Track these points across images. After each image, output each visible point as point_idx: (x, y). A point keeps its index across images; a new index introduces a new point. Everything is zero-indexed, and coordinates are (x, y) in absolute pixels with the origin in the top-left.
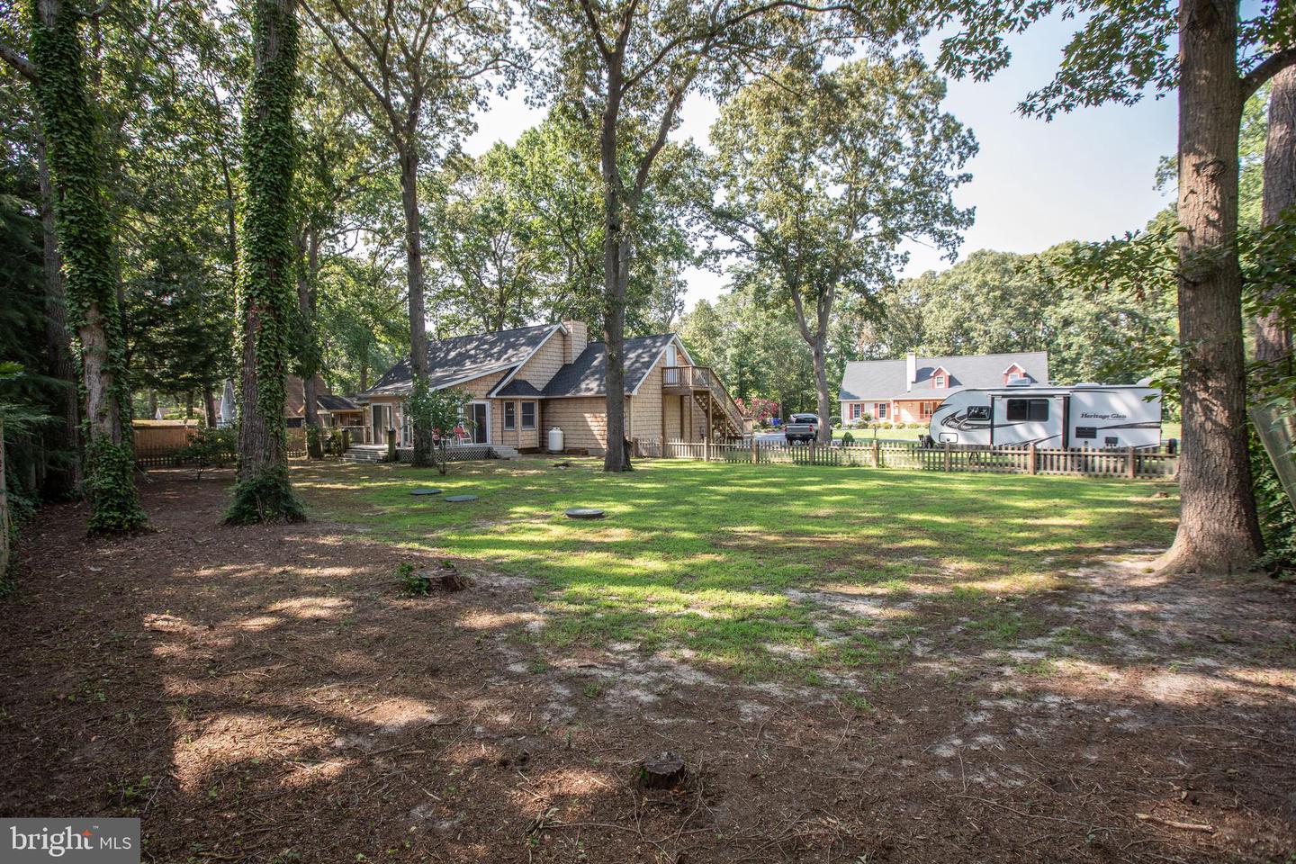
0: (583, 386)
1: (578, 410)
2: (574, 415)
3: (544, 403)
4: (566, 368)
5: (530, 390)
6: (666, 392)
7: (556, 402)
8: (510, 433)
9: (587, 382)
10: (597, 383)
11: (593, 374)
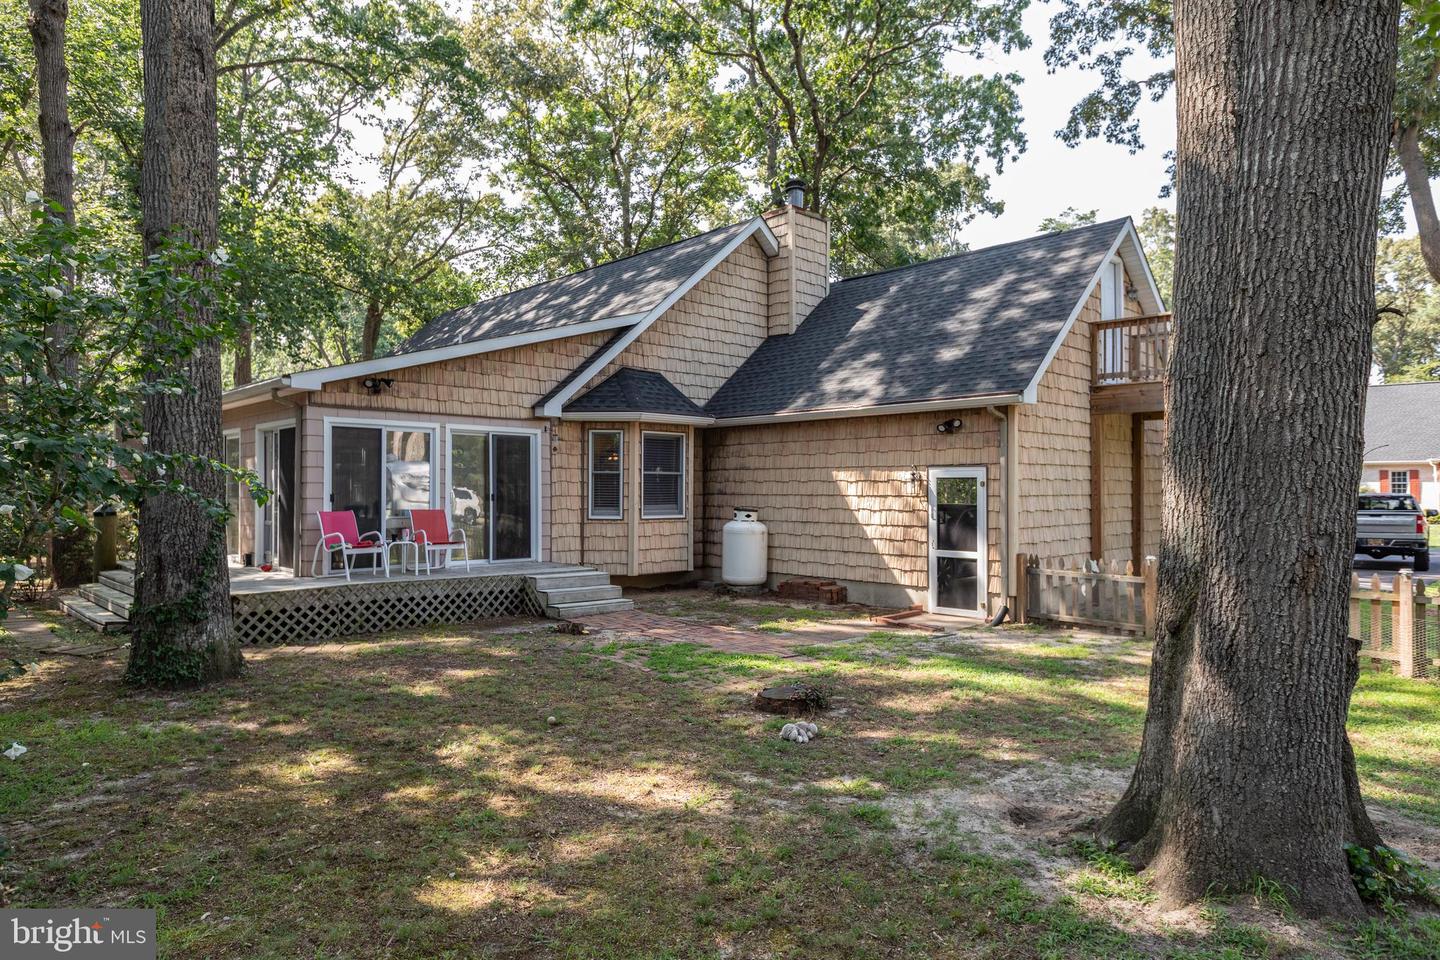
0: (830, 385)
1: (814, 461)
2: (803, 475)
3: (710, 442)
4: (773, 346)
5: (670, 398)
6: (1101, 400)
7: (747, 438)
8: (605, 531)
9: (841, 374)
10: (878, 373)
11: (856, 354)
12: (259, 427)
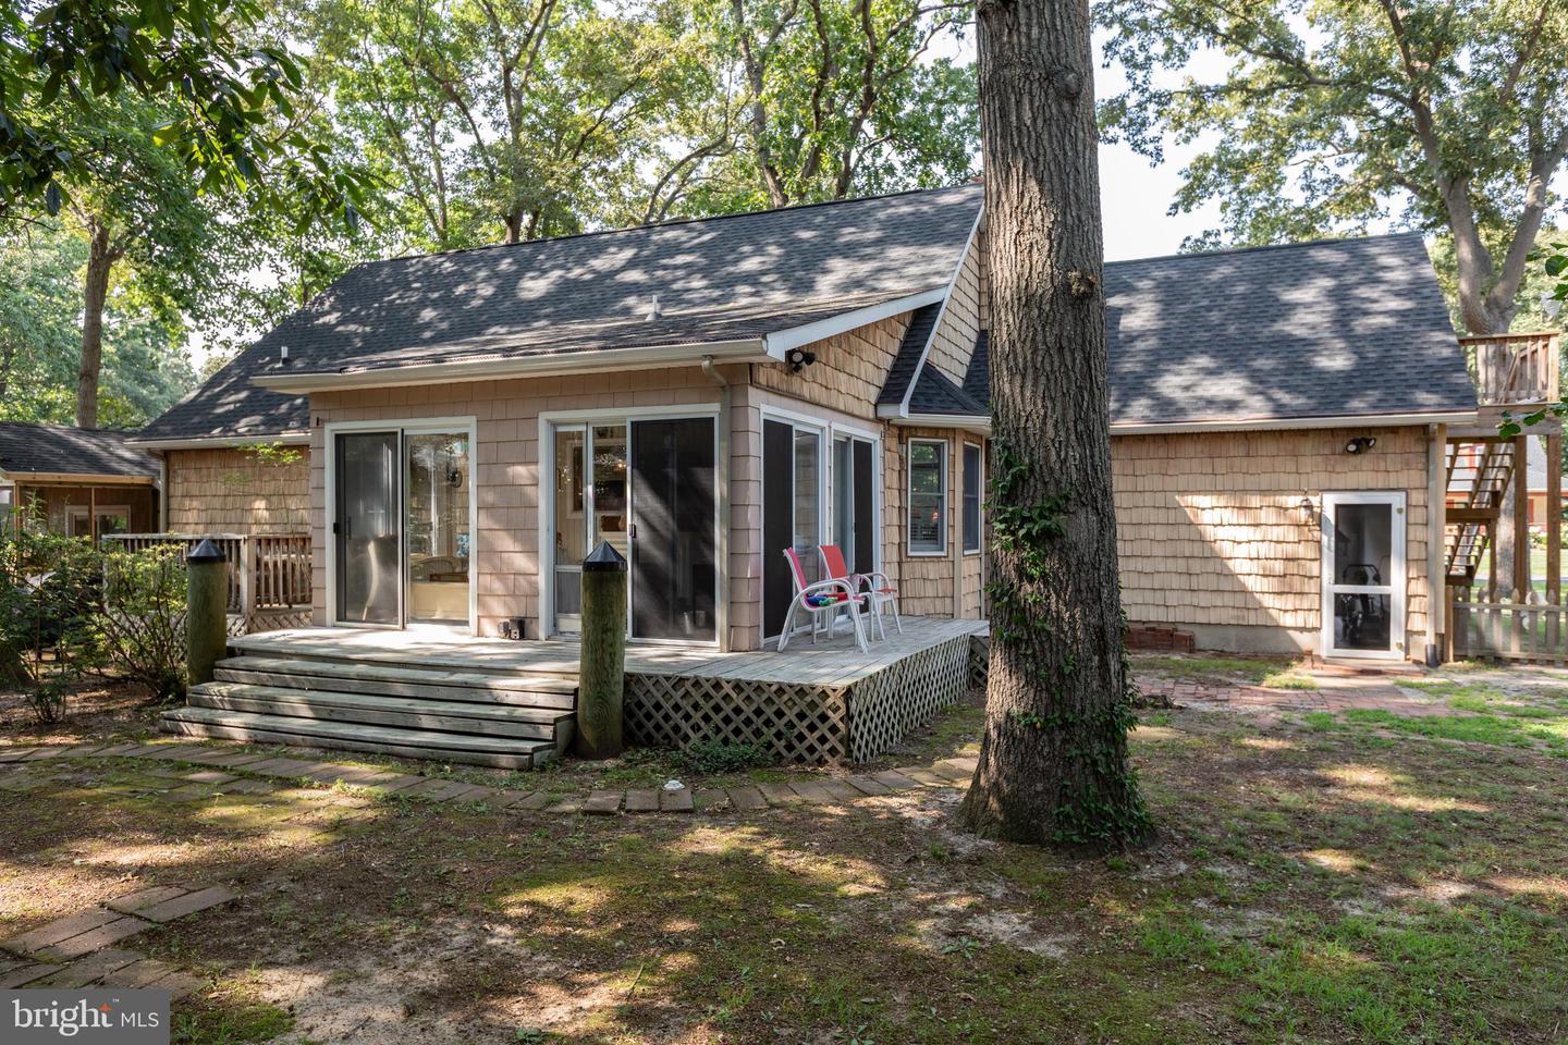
8: (927, 571)
12: (544, 417)
